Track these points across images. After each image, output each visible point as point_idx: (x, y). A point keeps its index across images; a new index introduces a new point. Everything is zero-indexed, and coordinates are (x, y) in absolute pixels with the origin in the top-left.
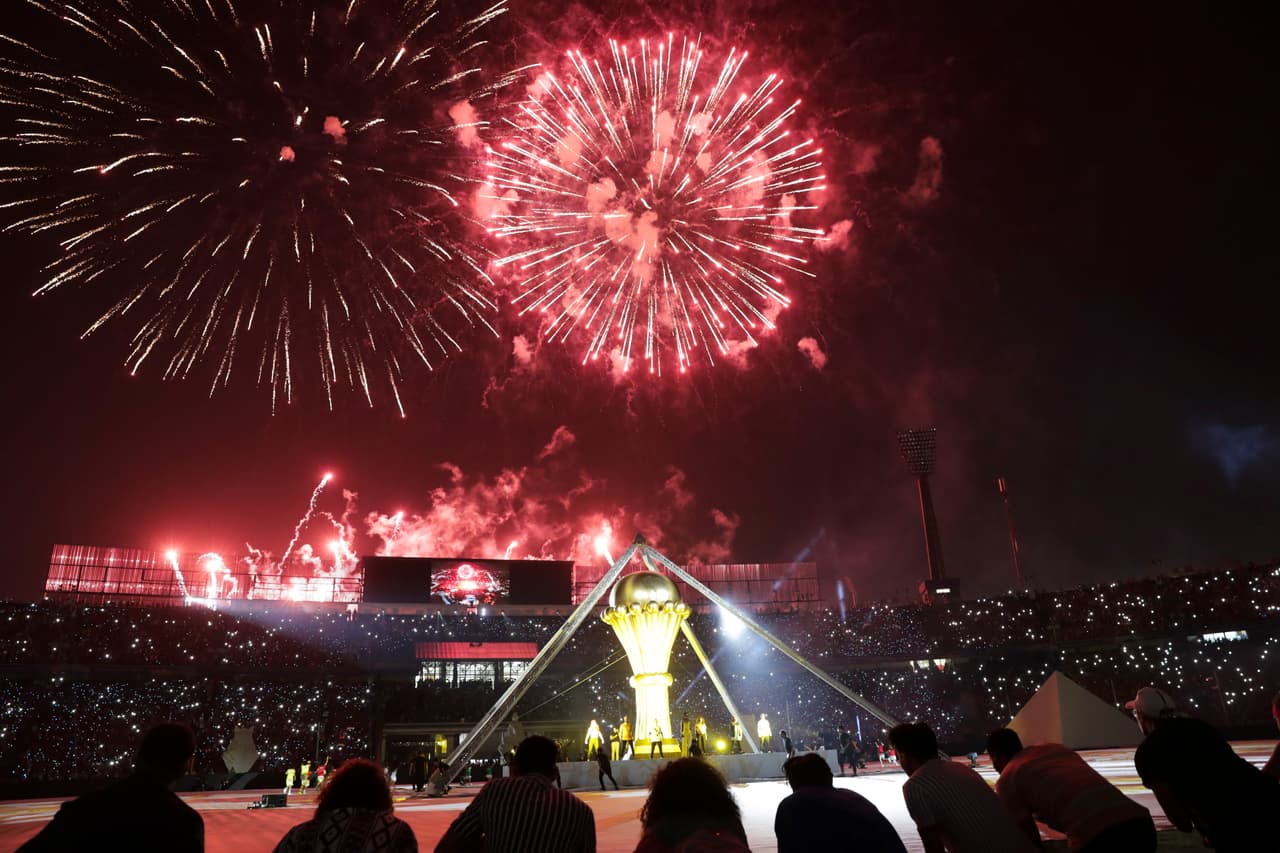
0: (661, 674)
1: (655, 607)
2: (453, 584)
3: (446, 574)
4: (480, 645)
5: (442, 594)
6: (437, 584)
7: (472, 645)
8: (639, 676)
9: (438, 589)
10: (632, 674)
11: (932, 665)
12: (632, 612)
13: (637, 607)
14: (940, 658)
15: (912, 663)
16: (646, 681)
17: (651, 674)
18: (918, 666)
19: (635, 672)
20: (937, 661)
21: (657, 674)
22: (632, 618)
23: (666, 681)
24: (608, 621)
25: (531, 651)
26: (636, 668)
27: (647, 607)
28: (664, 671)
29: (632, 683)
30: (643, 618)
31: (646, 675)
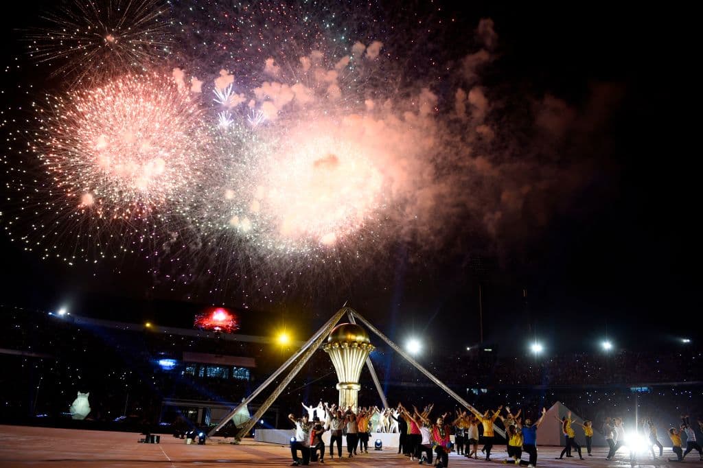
0: (355, 383)
1: (356, 344)
2: (207, 320)
4: (221, 356)
5: (200, 326)
7: (217, 356)
8: (342, 384)
10: (338, 382)
11: (480, 392)
12: (342, 347)
13: (346, 344)
14: (484, 388)
15: (468, 389)
16: (345, 387)
17: (349, 383)
18: (472, 392)
19: (340, 381)
20: (482, 390)
21: (353, 383)
22: (342, 350)
23: (357, 388)
24: (326, 349)
25: (251, 363)
26: (341, 379)
27: (351, 343)
28: (357, 381)
29: (338, 387)
30: (348, 351)
31: (346, 383)
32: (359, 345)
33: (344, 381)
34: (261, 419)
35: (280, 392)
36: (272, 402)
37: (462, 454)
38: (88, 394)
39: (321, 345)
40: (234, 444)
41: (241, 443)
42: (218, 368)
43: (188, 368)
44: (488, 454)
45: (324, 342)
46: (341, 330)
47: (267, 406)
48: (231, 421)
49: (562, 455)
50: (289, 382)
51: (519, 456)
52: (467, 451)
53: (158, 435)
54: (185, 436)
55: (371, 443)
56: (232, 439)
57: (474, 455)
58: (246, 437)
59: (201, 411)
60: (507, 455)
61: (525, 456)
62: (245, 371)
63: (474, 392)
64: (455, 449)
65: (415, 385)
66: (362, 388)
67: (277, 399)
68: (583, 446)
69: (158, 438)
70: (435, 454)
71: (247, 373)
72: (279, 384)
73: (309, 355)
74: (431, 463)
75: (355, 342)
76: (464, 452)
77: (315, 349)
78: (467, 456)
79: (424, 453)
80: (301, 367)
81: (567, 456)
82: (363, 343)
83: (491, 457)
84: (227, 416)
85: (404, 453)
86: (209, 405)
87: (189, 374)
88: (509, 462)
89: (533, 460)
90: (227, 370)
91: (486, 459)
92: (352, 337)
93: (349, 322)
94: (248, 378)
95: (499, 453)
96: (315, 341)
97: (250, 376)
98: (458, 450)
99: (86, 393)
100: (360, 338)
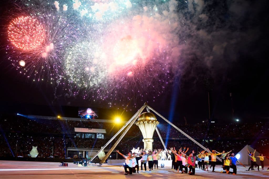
0: (151, 139)
1: (151, 121)
2: (84, 114)
3: (82, 111)
4: (91, 129)
5: (81, 116)
6: (80, 113)
7: (89, 129)
8: (145, 139)
9: (80, 114)
10: (143, 138)
11: (209, 141)
12: (144, 123)
13: (146, 121)
14: (211, 139)
15: (203, 140)
16: (147, 140)
17: (148, 139)
18: (205, 141)
19: (144, 138)
20: (210, 140)
21: (150, 139)
22: (144, 124)
23: (152, 141)
24: (137, 124)
25: (104, 131)
26: (144, 137)
27: (148, 121)
28: (152, 138)
29: (143, 141)
30: (147, 124)
31: (147, 139)
32: (152, 122)
33: (146, 138)
34: (110, 155)
35: (118, 144)
36: (114, 148)
37: (201, 169)
38: (37, 147)
39: (135, 122)
40: (99, 166)
41: (102, 166)
42: (90, 134)
43: (77, 135)
44: (214, 169)
45: (136, 121)
46: (144, 115)
47: (112, 150)
48: (97, 157)
49: (249, 169)
50: (121, 139)
51: (228, 170)
52: (204, 167)
53: (67, 163)
54: (78, 163)
55: (159, 165)
56: (98, 164)
57: (207, 170)
58: (104, 163)
59: (84, 153)
60: (222, 169)
61: (231, 170)
62: (102, 135)
63: (206, 141)
64: (198, 166)
65: (179, 139)
66: (154, 141)
67: (116, 147)
68: (260, 165)
69: (67, 164)
70: (188, 169)
71: (103, 136)
72: (117, 140)
73: (130, 127)
74: (187, 173)
75: (150, 120)
76: (202, 168)
77: (132, 124)
78: (203, 170)
79: (184, 169)
80: (126, 132)
81: (252, 169)
82: (154, 121)
83: (215, 170)
84: (95, 154)
85: (174, 169)
86: (88, 150)
87: (77, 137)
88: (223, 172)
89: (235, 171)
90: (94, 135)
91: (213, 171)
92: (149, 118)
93: (147, 112)
94: (103, 138)
95: (219, 169)
96: (132, 121)
97: (104, 137)
98: (199, 168)
99: (36, 146)
100: (153, 119)
